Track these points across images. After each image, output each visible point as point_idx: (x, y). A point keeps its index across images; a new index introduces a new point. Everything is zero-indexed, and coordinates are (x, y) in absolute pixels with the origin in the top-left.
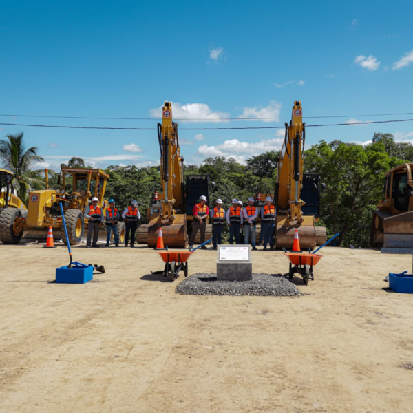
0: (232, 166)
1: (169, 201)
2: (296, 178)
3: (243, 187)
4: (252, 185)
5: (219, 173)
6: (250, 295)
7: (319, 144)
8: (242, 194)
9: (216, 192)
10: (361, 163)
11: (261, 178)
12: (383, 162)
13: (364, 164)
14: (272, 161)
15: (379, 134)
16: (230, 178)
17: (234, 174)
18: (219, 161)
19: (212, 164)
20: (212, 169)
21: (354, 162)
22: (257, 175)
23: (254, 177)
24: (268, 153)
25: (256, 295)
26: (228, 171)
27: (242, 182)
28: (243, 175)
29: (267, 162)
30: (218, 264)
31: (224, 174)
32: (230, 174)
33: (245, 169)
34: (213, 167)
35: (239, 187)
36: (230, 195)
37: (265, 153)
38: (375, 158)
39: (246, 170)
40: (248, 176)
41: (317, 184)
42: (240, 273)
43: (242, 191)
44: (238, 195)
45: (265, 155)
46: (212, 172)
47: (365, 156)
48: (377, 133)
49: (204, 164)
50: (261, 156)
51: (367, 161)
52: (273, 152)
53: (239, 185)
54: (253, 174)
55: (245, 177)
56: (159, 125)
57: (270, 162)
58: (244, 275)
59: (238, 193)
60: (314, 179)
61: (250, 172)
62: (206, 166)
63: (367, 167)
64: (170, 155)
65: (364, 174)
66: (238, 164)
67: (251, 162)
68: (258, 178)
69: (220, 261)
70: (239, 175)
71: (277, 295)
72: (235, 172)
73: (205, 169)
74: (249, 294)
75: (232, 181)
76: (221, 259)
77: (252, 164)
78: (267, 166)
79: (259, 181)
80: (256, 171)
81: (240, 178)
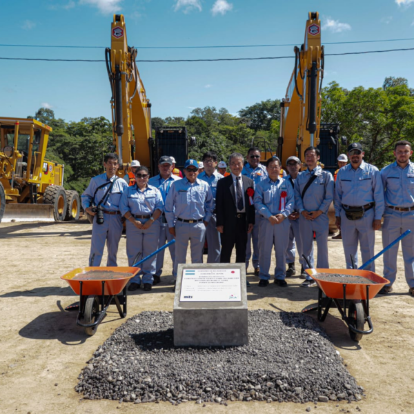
0: (224, 117)
1: (125, 164)
2: (311, 129)
3: (235, 142)
4: (246, 139)
5: (209, 126)
6: (245, 399)
7: (329, 86)
8: (235, 149)
9: (204, 148)
10: (382, 109)
11: (256, 131)
12: (409, 108)
13: (386, 112)
14: (268, 112)
15: (390, 79)
16: (220, 132)
17: (226, 126)
18: (209, 112)
19: (201, 115)
20: (200, 121)
21: (374, 109)
22: (251, 128)
23: (248, 130)
24: (262, 102)
25: (259, 399)
26: (219, 124)
27: (235, 136)
28: (235, 128)
29: (262, 113)
30: (176, 312)
31: (215, 127)
32: (221, 127)
33: (238, 122)
34: (202, 119)
35: (232, 142)
36: (220, 152)
37: (260, 103)
38: (399, 104)
39: (240, 122)
40: (241, 129)
41: (335, 138)
42: (224, 329)
43: (235, 146)
44: (231, 150)
45: (260, 105)
46: (201, 125)
47: (387, 101)
48: (388, 77)
49: (191, 115)
50: (255, 106)
51: (389, 107)
52: (268, 101)
53: (231, 139)
54: (248, 126)
55: (238, 129)
56: (107, 51)
57: (265, 112)
58: (232, 333)
59: (230, 148)
60: (331, 131)
61: (244, 125)
62: (193, 118)
63: (389, 115)
64: (124, 96)
65: (385, 125)
66: (230, 115)
67: (245, 114)
68: (252, 131)
69: (181, 303)
70: (231, 128)
71: (306, 399)
72: (226, 124)
73: (192, 121)
74: (242, 395)
75: (224, 134)
76: (182, 299)
77: (245, 115)
78: (262, 118)
79: (253, 135)
80: (250, 123)
81: (232, 131)
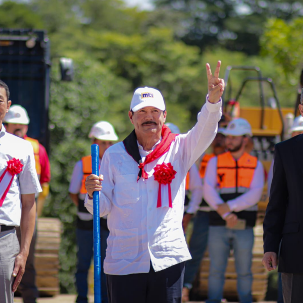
16: (92, 50)
20: (28, 16)
23: (179, 49)
26: (85, 27)
31: (71, 35)
32: (92, 38)
39: (151, 24)
40: (155, 45)
54: (176, 38)
61: (162, 32)
68: (190, 53)
70: (122, 40)
72: (109, 27)
78: (221, 14)
79: (194, 64)
80: (184, 28)
81: (129, 50)
